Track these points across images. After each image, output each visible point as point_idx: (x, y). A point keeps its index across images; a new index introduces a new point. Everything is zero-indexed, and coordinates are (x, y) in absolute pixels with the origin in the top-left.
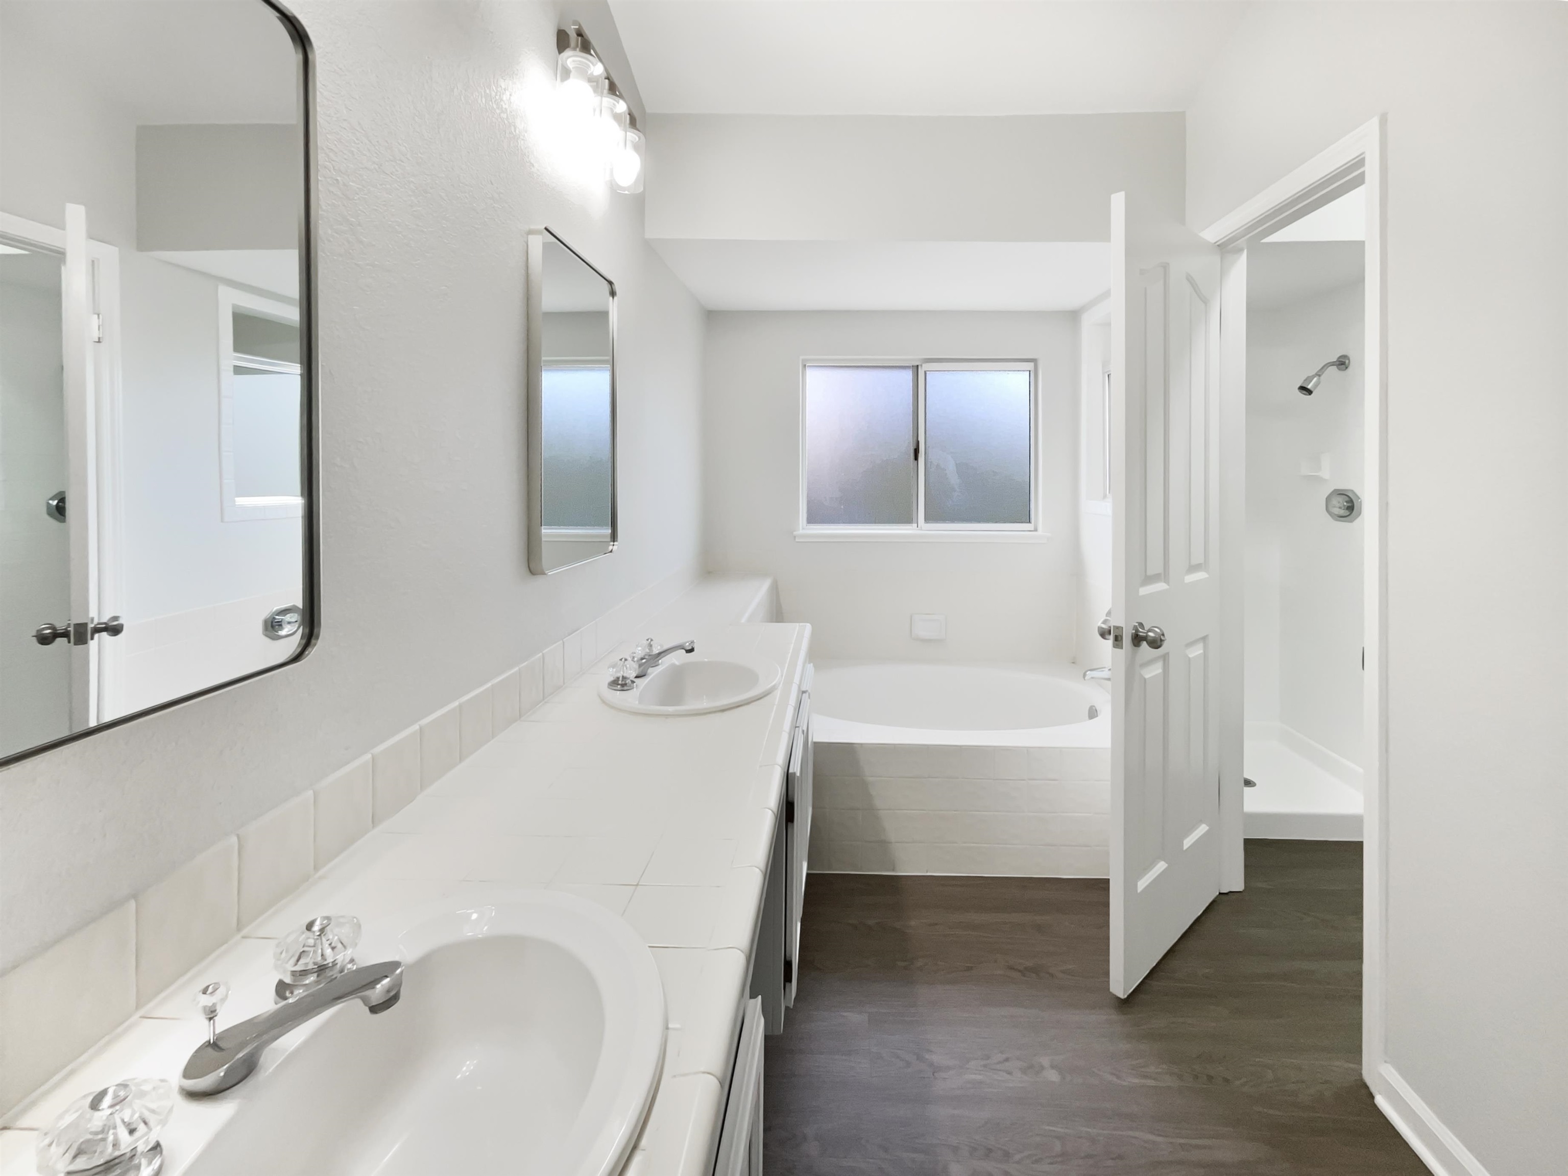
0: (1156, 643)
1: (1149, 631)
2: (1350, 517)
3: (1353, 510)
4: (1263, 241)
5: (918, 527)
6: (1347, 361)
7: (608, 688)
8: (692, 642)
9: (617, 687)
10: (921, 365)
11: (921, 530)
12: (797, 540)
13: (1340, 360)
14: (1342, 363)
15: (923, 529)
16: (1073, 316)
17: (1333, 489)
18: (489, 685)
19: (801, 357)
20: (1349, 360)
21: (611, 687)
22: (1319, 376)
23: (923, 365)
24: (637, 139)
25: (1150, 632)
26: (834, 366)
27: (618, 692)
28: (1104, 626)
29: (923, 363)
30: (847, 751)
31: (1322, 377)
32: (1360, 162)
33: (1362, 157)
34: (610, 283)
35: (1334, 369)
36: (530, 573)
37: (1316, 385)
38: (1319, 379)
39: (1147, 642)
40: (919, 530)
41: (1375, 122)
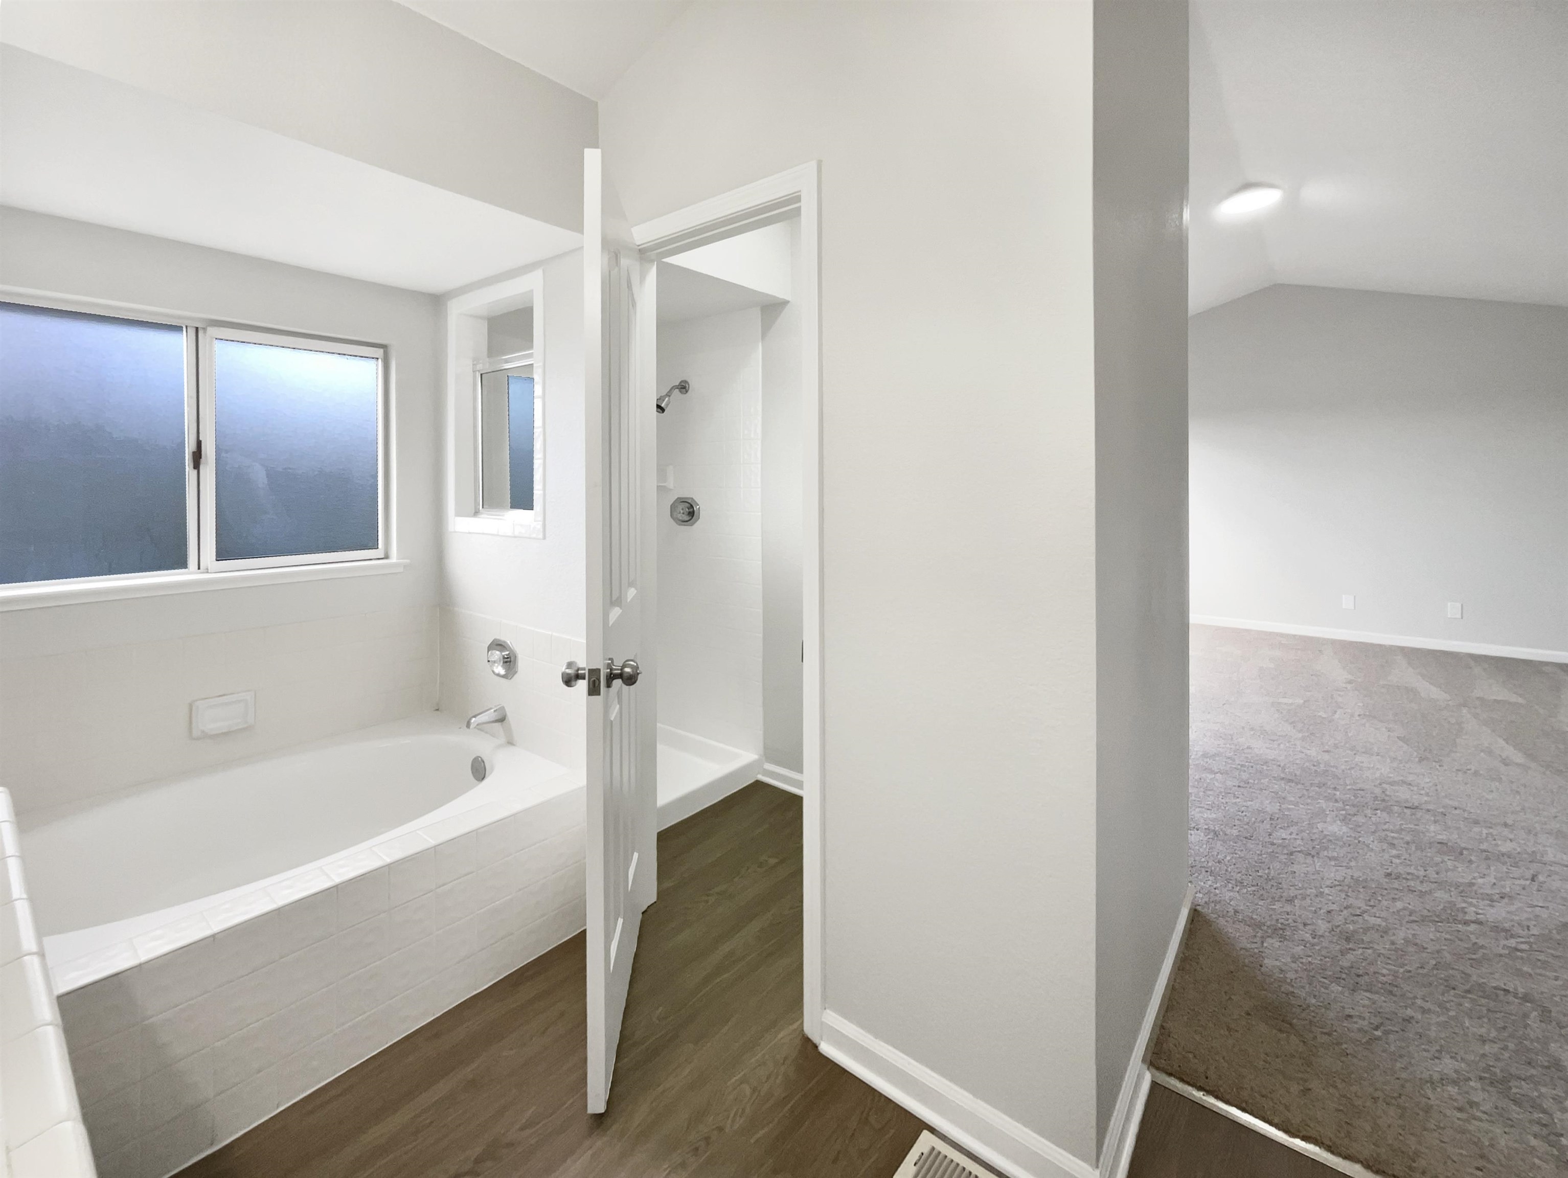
0: (630, 680)
1: (624, 666)
2: (691, 521)
3: (693, 516)
4: (664, 260)
5: (199, 569)
6: (687, 386)
10: (204, 329)
11: (207, 573)
13: (683, 384)
14: (683, 387)
15: (209, 571)
16: (437, 301)
17: (676, 498)
20: (689, 385)
22: (669, 396)
23: (209, 329)
25: (626, 667)
28: (568, 671)
29: (209, 326)
31: (671, 397)
32: (796, 198)
33: (799, 194)
35: (676, 392)
37: (667, 405)
38: (669, 399)
39: (622, 680)
40: (201, 573)
41: (813, 164)
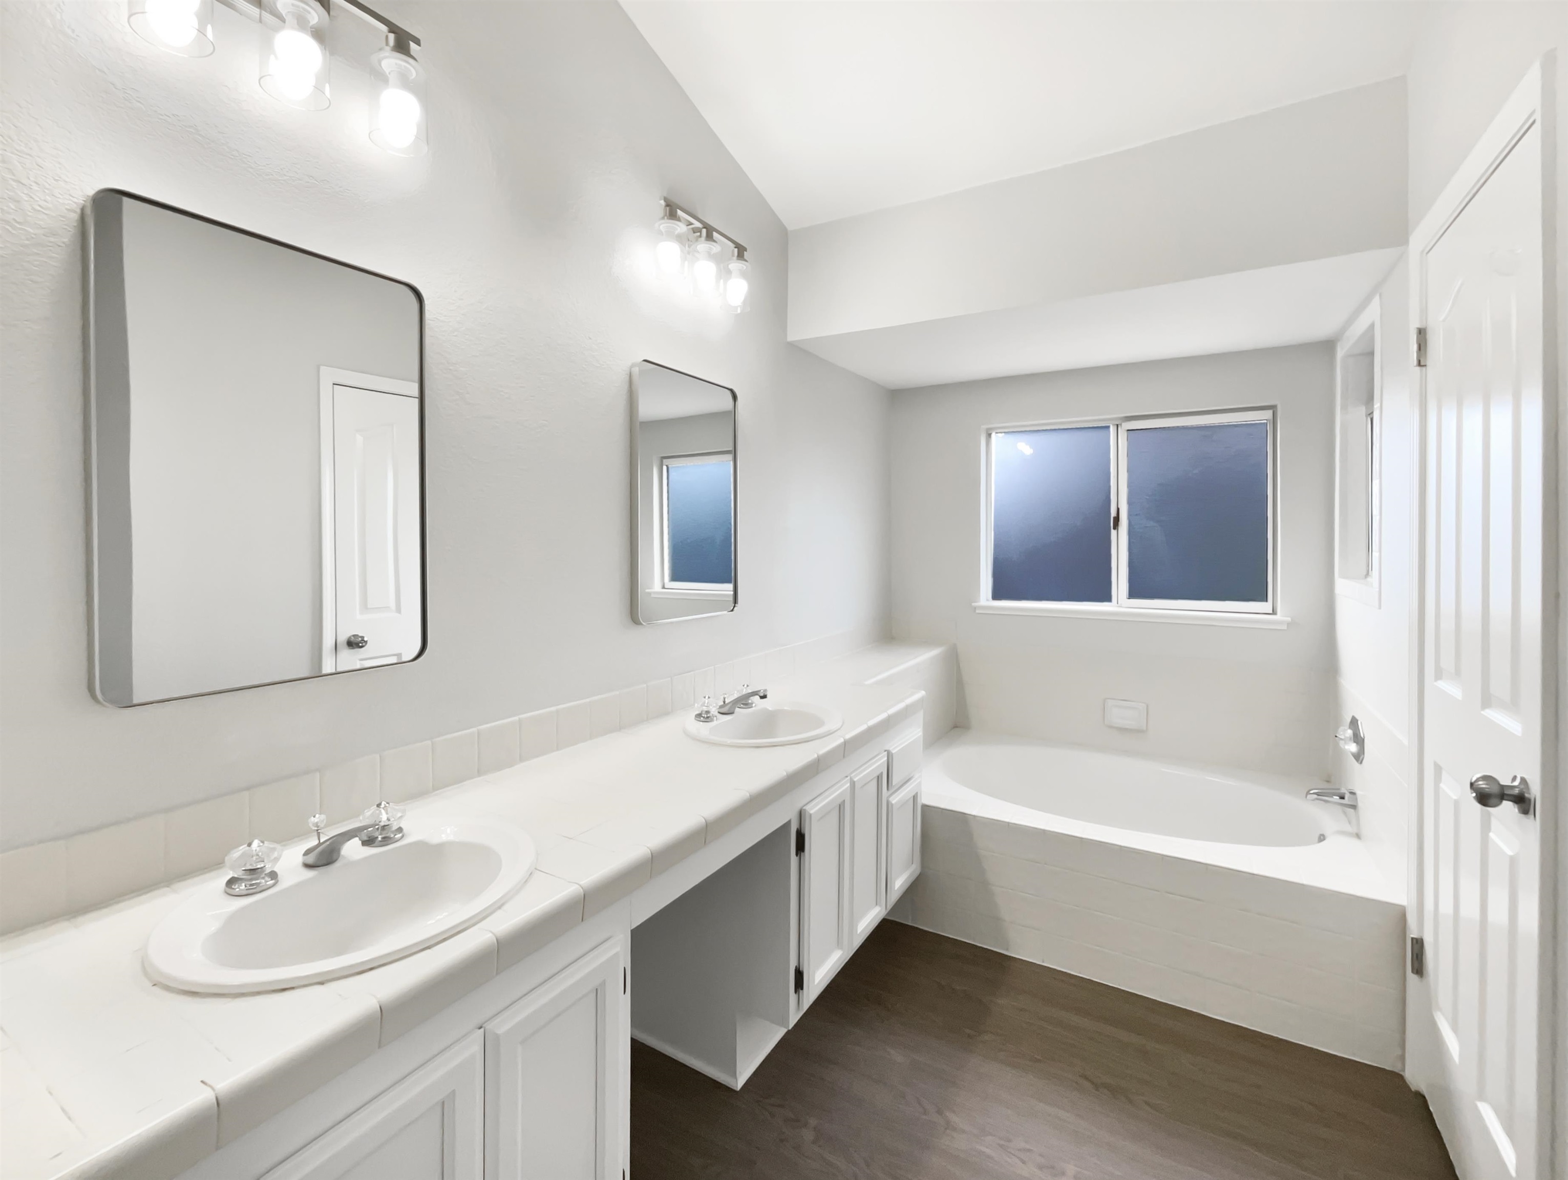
5: (1118, 603)
7: (695, 719)
8: (765, 690)
9: (700, 718)
10: (1121, 425)
11: (1121, 607)
12: (977, 611)
15: (1124, 607)
16: (1327, 346)
18: (588, 700)
19: (985, 427)
21: (697, 719)
23: (1123, 424)
24: (745, 267)
26: (1030, 431)
27: (701, 723)
29: (1124, 422)
30: (961, 820)
34: (731, 391)
36: (634, 624)
40: (1118, 607)
41: (1536, 69)
